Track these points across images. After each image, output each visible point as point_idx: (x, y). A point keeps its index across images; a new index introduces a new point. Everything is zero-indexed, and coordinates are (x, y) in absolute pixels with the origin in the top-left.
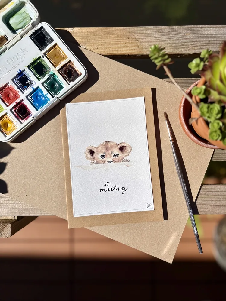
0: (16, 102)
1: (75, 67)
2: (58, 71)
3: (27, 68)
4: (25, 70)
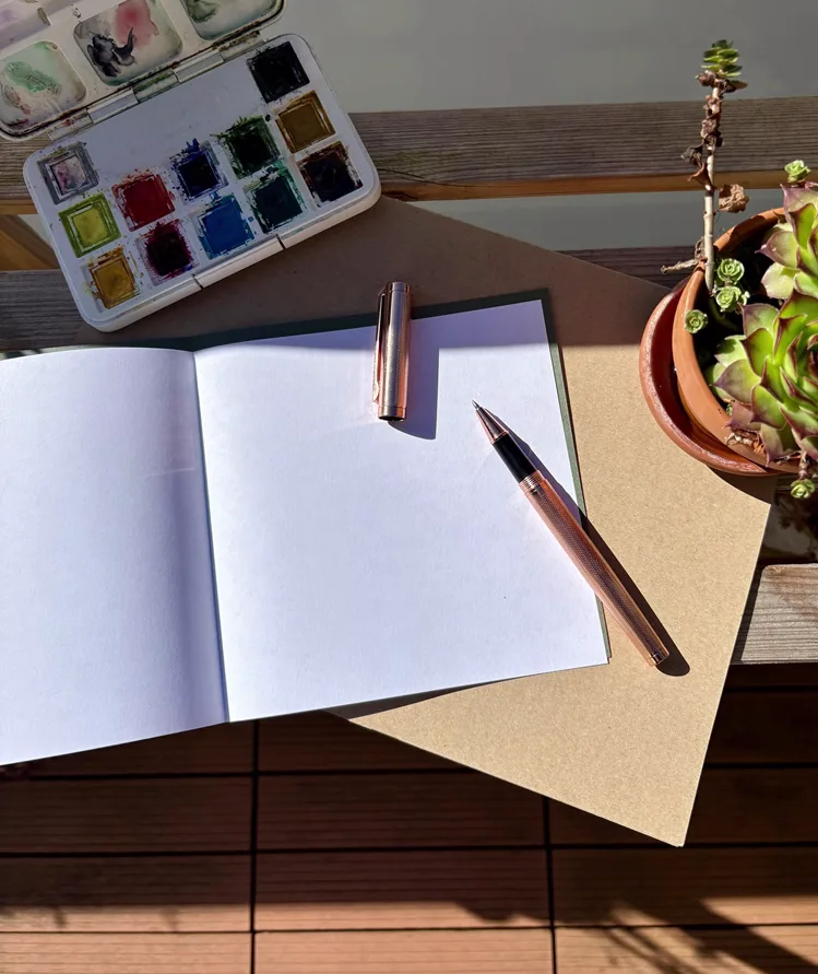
0: (158, 223)
1: (350, 164)
2: (299, 164)
3: (216, 139)
4: (209, 144)
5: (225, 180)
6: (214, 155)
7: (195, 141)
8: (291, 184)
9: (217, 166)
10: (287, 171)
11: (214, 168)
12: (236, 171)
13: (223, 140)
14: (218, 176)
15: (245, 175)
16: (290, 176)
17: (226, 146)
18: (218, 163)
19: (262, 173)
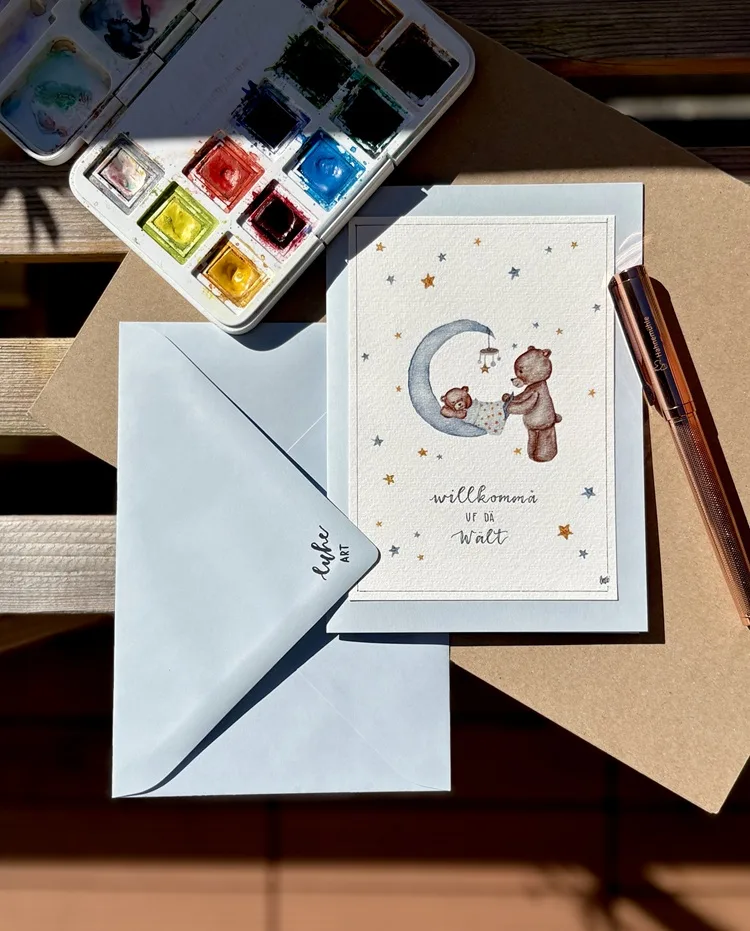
0: (254, 193)
1: (433, 45)
2: (378, 66)
3: (273, 72)
4: (266, 81)
5: (303, 115)
6: (278, 92)
7: (250, 83)
8: (378, 92)
9: (287, 103)
10: (367, 79)
11: (286, 106)
12: (312, 100)
13: (280, 70)
14: (293, 114)
15: (324, 102)
16: (373, 84)
17: (287, 75)
18: (287, 99)
19: (342, 91)
